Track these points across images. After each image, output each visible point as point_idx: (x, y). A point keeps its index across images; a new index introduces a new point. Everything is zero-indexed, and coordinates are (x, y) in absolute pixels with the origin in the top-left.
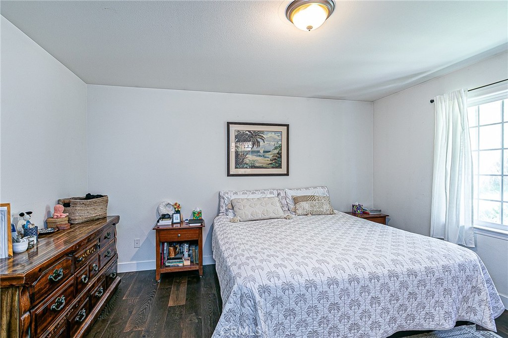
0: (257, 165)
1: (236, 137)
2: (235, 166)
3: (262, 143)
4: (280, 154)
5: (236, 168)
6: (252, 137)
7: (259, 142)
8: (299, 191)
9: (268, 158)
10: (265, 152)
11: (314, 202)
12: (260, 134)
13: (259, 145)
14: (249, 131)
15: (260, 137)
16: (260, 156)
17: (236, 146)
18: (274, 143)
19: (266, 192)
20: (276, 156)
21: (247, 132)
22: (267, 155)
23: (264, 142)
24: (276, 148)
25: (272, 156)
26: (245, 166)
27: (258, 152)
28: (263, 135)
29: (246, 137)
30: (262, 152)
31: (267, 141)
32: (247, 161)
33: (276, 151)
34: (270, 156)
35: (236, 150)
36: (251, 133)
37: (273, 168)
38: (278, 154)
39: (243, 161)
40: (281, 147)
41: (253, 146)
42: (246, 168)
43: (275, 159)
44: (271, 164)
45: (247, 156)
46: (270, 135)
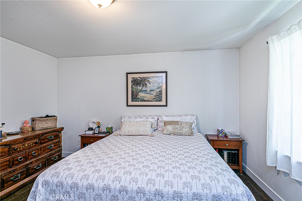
0: (146, 99)
1: (132, 82)
2: (132, 100)
3: (148, 85)
4: (161, 91)
5: (132, 101)
6: (142, 81)
7: (147, 84)
8: (173, 118)
9: (153, 94)
10: (150, 91)
11: (177, 126)
12: (147, 79)
13: (146, 87)
14: (140, 78)
15: (147, 81)
16: (147, 93)
17: (132, 88)
18: (156, 85)
19: (149, 117)
20: (159, 93)
21: (139, 78)
22: (152, 92)
23: (150, 84)
24: (158, 88)
25: (156, 93)
26: (138, 100)
27: (146, 91)
28: (149, 80)
29: (138, 81)
30: (149, 91)
31: (152, 83)
32: (139, 97)
33: (158, 90)
34: (154, 93)
35: (132, 90)
36: (141, 78)
37: (156, 101)
38: (160, 91)
39: (136, 97)
40: (162, 87)
41: (143, 87)
42: (139, 101)
43: (158, 95)
44: (155, 98)
45: (139, 93)
46: (154, 79)
